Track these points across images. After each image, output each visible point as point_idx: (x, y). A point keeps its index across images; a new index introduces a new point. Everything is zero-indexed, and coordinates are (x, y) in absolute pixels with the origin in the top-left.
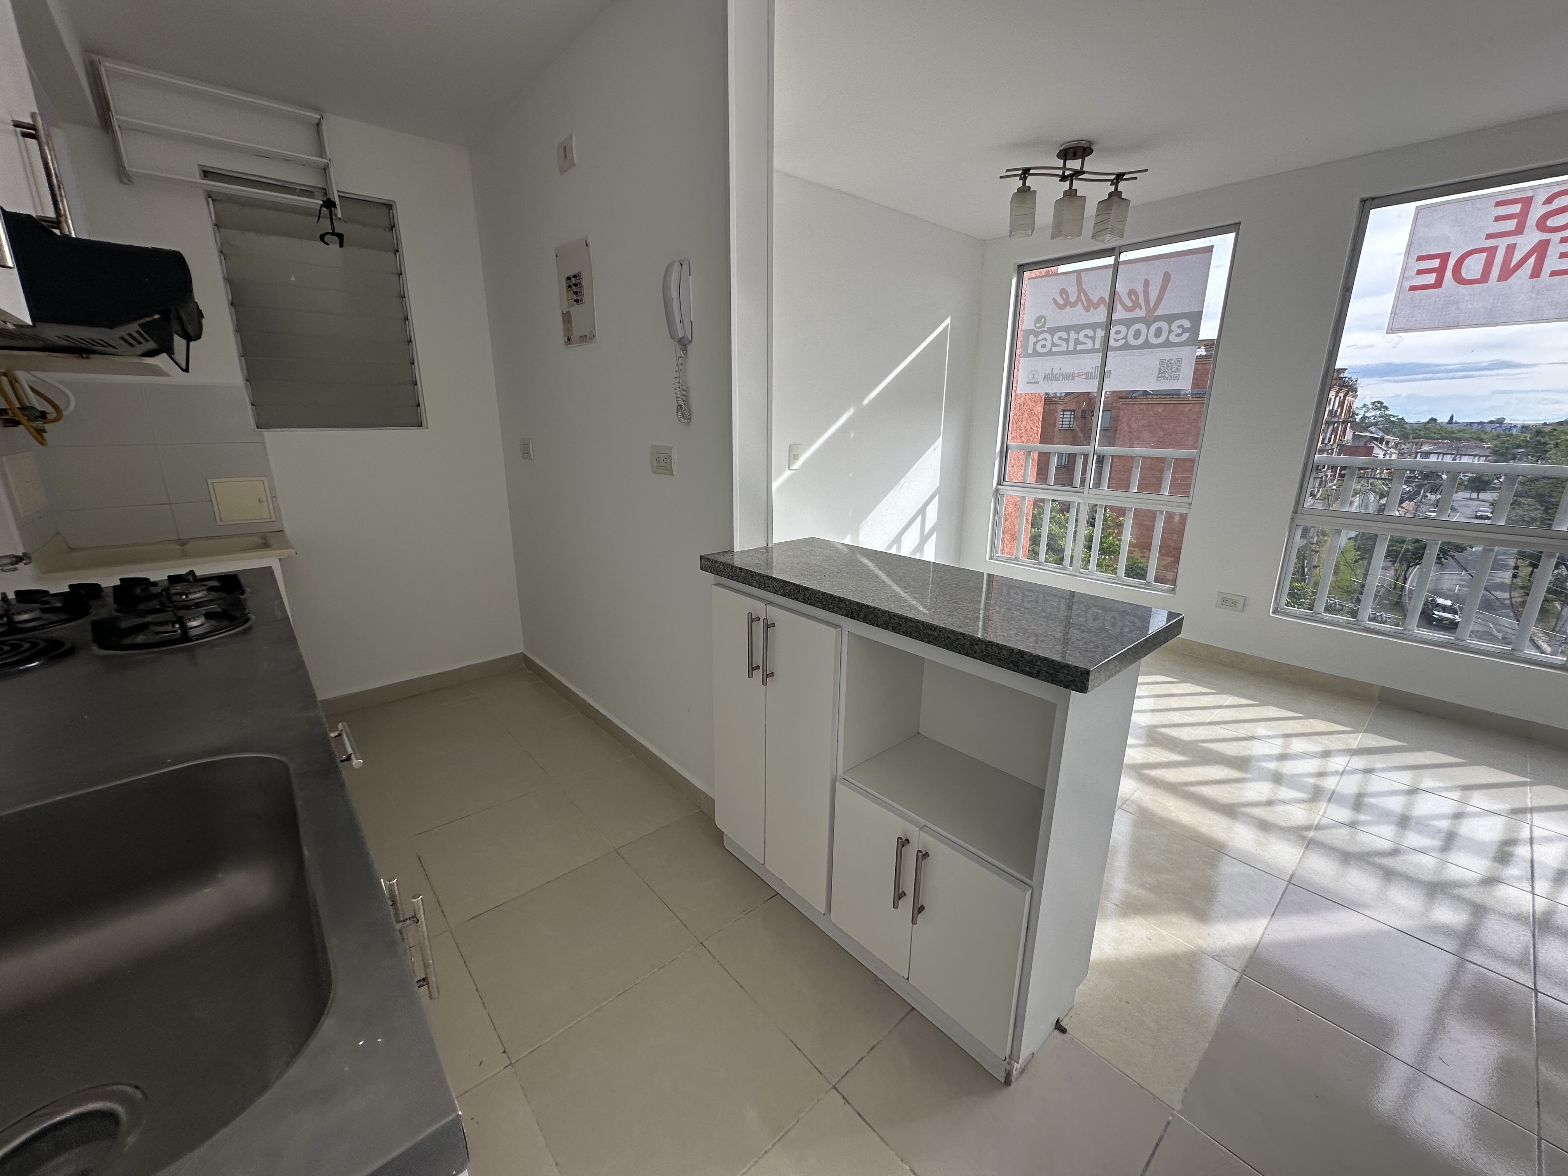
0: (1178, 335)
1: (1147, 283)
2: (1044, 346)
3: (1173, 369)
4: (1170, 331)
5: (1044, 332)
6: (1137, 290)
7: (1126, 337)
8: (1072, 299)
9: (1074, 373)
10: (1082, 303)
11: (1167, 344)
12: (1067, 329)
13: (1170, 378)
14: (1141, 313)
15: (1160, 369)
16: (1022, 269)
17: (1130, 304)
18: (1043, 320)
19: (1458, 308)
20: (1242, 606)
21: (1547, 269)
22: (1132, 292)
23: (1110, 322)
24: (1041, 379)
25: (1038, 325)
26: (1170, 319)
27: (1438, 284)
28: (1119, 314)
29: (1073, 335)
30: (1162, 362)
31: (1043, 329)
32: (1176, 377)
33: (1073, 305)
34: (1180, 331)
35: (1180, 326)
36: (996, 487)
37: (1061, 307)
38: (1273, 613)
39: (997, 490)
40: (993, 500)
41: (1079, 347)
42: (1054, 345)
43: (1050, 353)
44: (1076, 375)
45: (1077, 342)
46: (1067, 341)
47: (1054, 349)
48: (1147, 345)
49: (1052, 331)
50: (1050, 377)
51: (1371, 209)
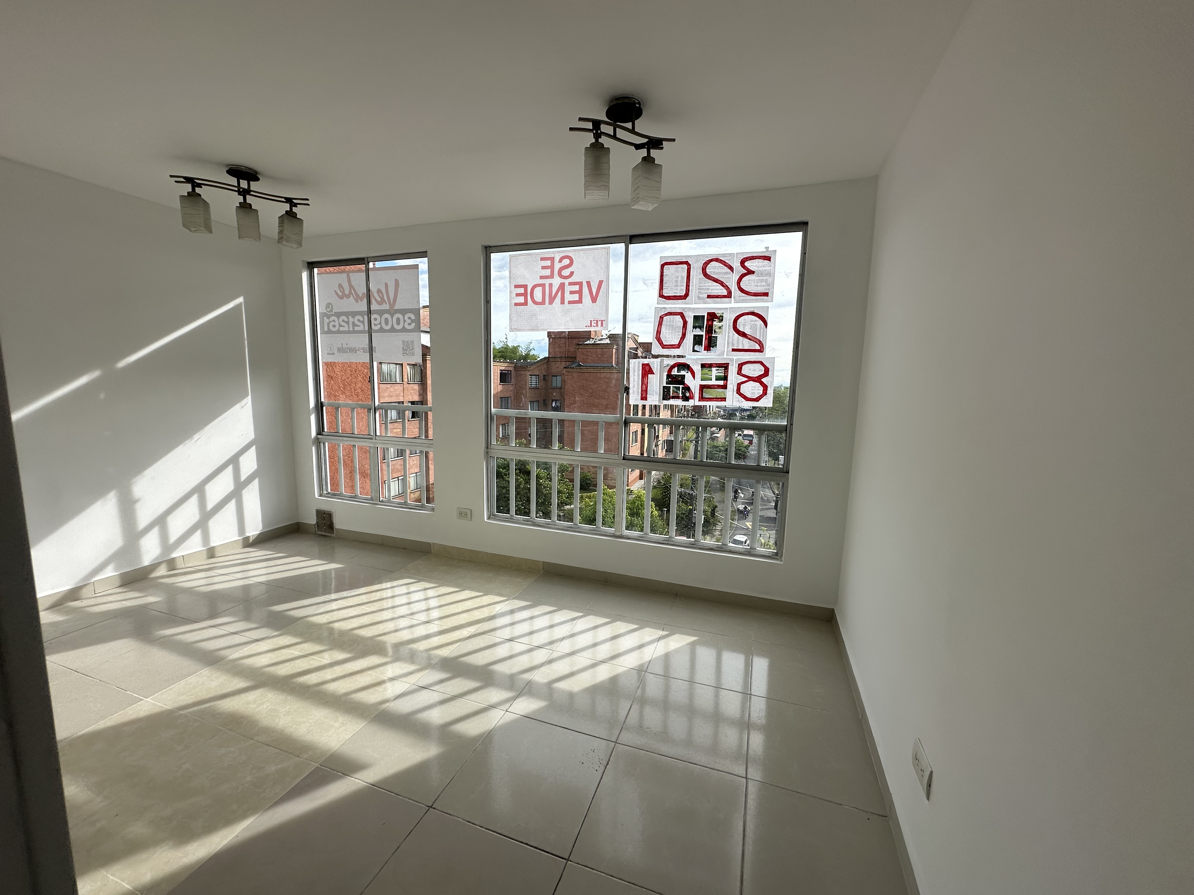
0: (409, 324)
1: (386, 285)
2: (334, 326)
3: (410, 348)
4: (405, 321)
5: (332, 315)
6: (382, 290)
7: (380, 323)
8: (347, 292)
9: (355, 348)
10: (353, 296)
11: (404, 330)
12: (347, 314)
13: (409, 354)
14: (386, 307)
15: (403, 348)
16: (311, 266)
17: (379, 300)
18: (331, 306)
19: (536, 319)
20: (470, 516)
21: (566, 302)
22: (379, 291)
23: (369, 312)
24: (336, 351)
25: (328, 310)
26: (404, 312)
27: (525, 303)
28: (374, 307)
29: (351, 319)
30: (404, 343)
31: (332, 313)
32: (413, 354)
33: (348, 297)
34: (410, 321)
35: (409, 318)
36: (316, 436)
37: (341, 298)
38: (489, 518)
39: (317, 439)
40: (313, 448)
41: (356, 328)
42: (340, 326)
43: (339, 332)
44: (357, 349)
45: (354, 325)
46: (348, 323)
47: (341, 329)
48: (393, 330)
49: (338, 315)
50: (341, 350)
51: (490, 253)
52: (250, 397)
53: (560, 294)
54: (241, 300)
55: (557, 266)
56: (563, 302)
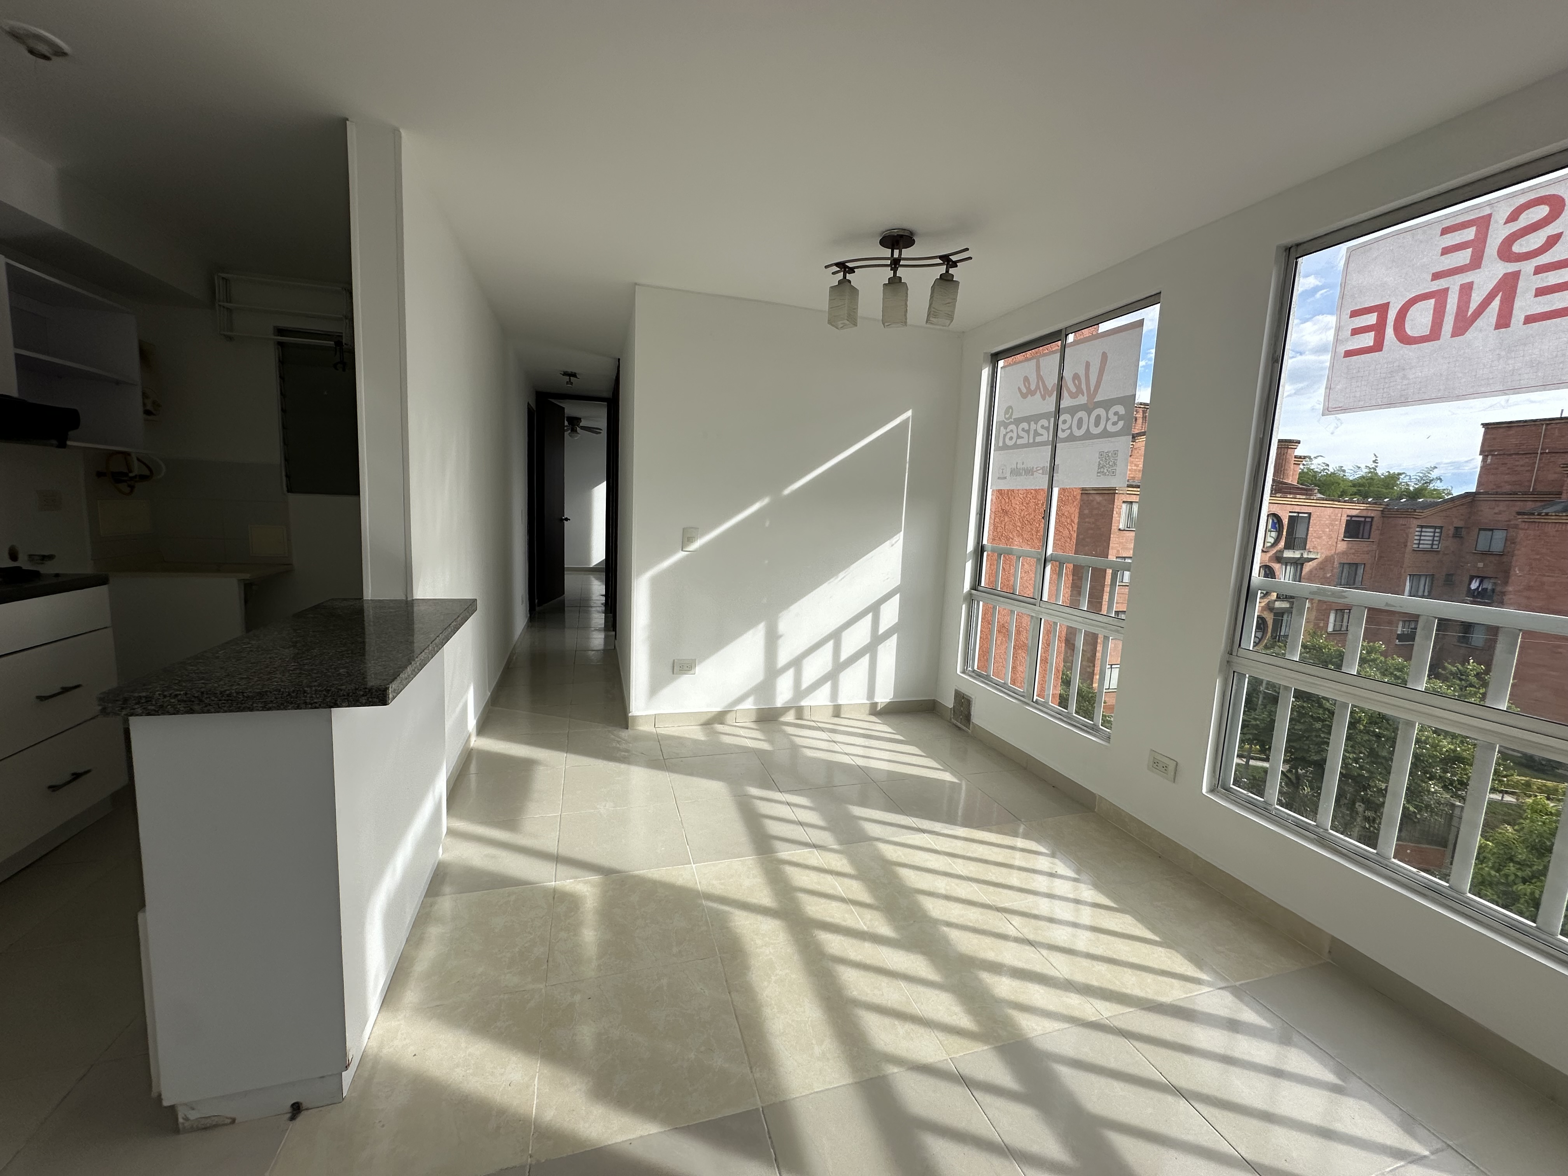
0: (1115, 424)
1: (1088, 365)
2: (1011, 438)
3: (1111, 464)
4: (1108, 419)
5: (1011, 423)
6: (1080, 374)
7: (1070, 428)
8: (1033, 387)
9: (1033, 468)
10: (1040, 392)
11: (1105, 434)
12: (1028, 419)
13: (1108, 473)
14: (1082, 400)
15: (1100, 464)
16: (996, 357)
17: (1074, 390)
18: (1011, 410)
19: (1404, 377)
20: (1173, 773)
21: (1518, 316)
22: (1076, 377)
23: (1058, 410)
24: (1008, 475)
25: (1007, 416)
26: (1107, 404)
27: (1378, 346)
28: (1066, 403)
29: (1033, 426)
30: (1101, 455)
31: (1011, 420)
32: (1113, 472)
33: (1033, 393)
34: (1115, 418)
35: (1116, 413)
36: (969, 591)
37: (1024, 396)
38: (1212, 790)
39: (970, 594)
40: (964, 606)
41: (1038, 439)
42: (1019, 437)
43: (1016, 446)
44: (1035, 470)
45: (1036, 434)
46: (1028, 432)
47: (1020, 442)
48: (1088, 436)
49: (1018, 422)
50: (1015, 472)
51: (1297, 258)
52: (902, 533)
53: (1496, 303)
54: (909, 413)
55: (1498, 233)
56: (1503, 321)
